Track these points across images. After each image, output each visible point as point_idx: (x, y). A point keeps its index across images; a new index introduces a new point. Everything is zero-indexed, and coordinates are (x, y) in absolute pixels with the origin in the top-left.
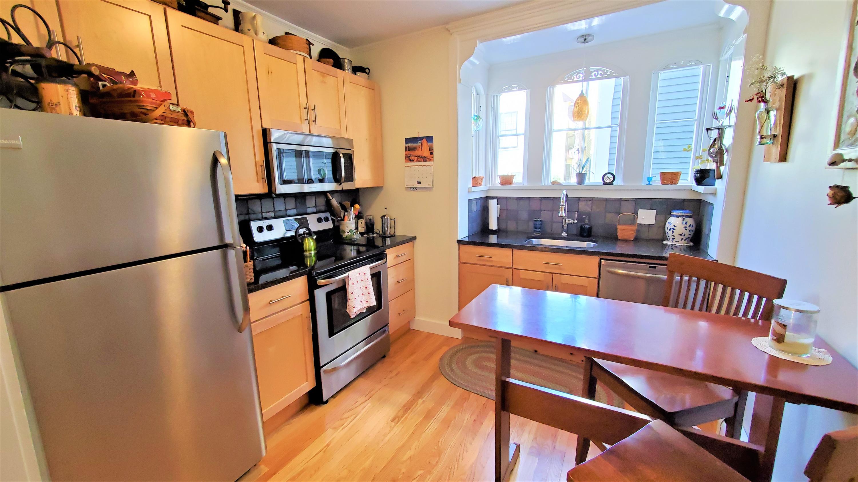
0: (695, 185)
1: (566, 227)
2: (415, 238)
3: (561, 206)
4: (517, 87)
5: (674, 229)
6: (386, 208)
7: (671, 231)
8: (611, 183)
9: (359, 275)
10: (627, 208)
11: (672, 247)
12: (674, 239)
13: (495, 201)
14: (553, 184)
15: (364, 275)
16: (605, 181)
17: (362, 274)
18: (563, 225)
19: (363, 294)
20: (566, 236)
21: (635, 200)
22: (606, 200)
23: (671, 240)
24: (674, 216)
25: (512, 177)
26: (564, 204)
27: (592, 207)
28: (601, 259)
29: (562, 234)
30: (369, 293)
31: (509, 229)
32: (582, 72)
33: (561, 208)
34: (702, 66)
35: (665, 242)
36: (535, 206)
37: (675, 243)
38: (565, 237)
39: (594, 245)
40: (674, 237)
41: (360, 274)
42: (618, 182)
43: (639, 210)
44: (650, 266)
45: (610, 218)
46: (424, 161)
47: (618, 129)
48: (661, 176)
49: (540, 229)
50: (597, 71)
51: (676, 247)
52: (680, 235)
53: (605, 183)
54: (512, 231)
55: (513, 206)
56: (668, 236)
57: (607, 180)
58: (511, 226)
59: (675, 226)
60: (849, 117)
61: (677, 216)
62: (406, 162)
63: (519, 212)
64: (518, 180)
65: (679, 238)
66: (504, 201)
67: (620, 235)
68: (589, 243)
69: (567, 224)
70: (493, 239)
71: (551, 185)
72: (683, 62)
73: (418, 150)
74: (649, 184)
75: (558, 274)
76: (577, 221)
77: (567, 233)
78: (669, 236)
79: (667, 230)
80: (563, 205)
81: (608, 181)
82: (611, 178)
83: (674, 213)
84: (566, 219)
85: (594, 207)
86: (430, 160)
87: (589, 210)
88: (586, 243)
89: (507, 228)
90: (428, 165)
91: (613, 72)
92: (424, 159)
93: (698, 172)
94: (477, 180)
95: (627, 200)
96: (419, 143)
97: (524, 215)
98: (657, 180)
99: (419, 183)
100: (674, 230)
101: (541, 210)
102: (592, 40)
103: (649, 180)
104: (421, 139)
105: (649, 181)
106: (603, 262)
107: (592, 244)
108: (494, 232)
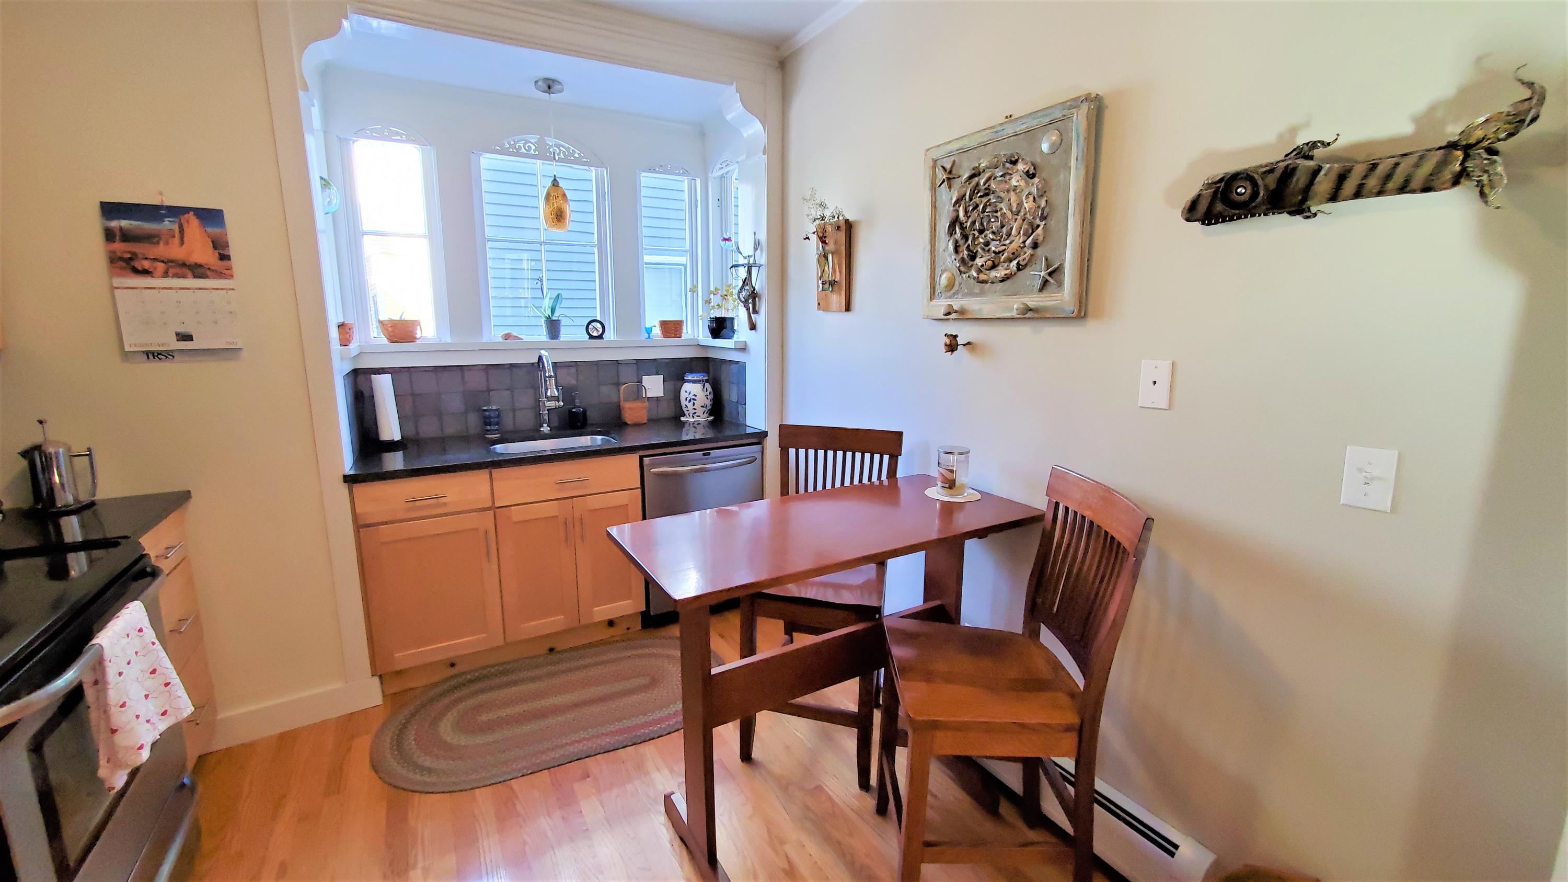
0: (711, 338)
1: (547, 415)
2: (185, 496)
3: (547, 379)
4: (405, 135)
5: (694, 399)
6: (41, 422)
7: (692, 402)
8: (600, 337)
9: (126, 640)
10: (627, 375)
11: (696, 425)
12: (695, 413)
13: (388, 377)
14: (506, 340)
15: (141, 634)
16: (591, 333)
17: (133, 633)
18: (541, 412)
19: (147, 696)
20: (549, 432)
21: (635, 362)
22: (597, 363)
23: (691, 415)
24: (689, 381)
25: (415, 323)
26: (553, 375)
27: (577, 377)
28: (641, 458)
29: (542, 429)
30: (167, 685)
31: (422, 435)
32: (533, 141)
33: (548, 381)
34: (687, 179)
35: (683, 419)
36: (476, 382)
37: (696, 419)
38: (548, 434)
39: (602, 439)
40: (695, 411)
41: (128, 636)
42: (610, 335)
43: (643, 377)
44: (703, 454)
45: (607, 393)
46: (195, 277)
47: (596, 250)
48: (663, 326)
49: (497, 426)
50: (558, 146)
51: (699, 424)
52: (702, 407)
53: (591, 337)
54: (433, 439)
55: (426, 385)
56: (688, 411)
57: (593, 332)
58: (429, 428)
59: (695, 396)
60: (943, 272)
61: (694, 382)
62: (112, 274)
63: (443, 396)
64: (428, 331)
65: (700, 411)
66: (405, 377)
67: (629, 417)
68: (595, 438)
69: (548, 410)
70: (395, 461)
71: (501, 340)
72: (670, 167)
73: (167, 243)
74: (649, 337)
75: (580, 496)
76: (562, 404)
77: (548, 426)
78: (689, 409)
79: (683, 403)
80: (550, 377)
81: (595, 334)
82: (598, 329)
83: (689, 377)
84: (546, 402)
85: (581, 377)
86: (220, 275)
87: (574, 382)
88: (589, 437)
89: (417, 433)
90: (214, 289)
91: (583, 155)
92: (198, 271)
93: (713, 321)
94: (349, 331)
95: (627, 363)
96: (168, 224)
97: (454, 403)
98: (657, 331)
99: (185, 337)
100: (694, 401)
101: (489, 390)
102: (561, 91)
103: (649, 331)
104: (176, 212)
105: (649, 334)
106: (646, 460)
107: (599, 437)
108: (392, 446)
